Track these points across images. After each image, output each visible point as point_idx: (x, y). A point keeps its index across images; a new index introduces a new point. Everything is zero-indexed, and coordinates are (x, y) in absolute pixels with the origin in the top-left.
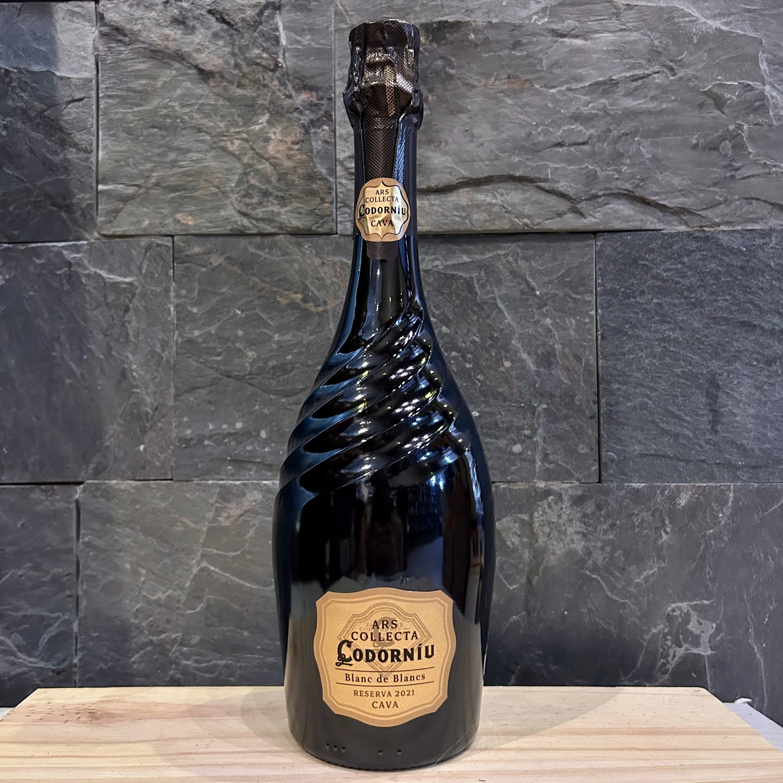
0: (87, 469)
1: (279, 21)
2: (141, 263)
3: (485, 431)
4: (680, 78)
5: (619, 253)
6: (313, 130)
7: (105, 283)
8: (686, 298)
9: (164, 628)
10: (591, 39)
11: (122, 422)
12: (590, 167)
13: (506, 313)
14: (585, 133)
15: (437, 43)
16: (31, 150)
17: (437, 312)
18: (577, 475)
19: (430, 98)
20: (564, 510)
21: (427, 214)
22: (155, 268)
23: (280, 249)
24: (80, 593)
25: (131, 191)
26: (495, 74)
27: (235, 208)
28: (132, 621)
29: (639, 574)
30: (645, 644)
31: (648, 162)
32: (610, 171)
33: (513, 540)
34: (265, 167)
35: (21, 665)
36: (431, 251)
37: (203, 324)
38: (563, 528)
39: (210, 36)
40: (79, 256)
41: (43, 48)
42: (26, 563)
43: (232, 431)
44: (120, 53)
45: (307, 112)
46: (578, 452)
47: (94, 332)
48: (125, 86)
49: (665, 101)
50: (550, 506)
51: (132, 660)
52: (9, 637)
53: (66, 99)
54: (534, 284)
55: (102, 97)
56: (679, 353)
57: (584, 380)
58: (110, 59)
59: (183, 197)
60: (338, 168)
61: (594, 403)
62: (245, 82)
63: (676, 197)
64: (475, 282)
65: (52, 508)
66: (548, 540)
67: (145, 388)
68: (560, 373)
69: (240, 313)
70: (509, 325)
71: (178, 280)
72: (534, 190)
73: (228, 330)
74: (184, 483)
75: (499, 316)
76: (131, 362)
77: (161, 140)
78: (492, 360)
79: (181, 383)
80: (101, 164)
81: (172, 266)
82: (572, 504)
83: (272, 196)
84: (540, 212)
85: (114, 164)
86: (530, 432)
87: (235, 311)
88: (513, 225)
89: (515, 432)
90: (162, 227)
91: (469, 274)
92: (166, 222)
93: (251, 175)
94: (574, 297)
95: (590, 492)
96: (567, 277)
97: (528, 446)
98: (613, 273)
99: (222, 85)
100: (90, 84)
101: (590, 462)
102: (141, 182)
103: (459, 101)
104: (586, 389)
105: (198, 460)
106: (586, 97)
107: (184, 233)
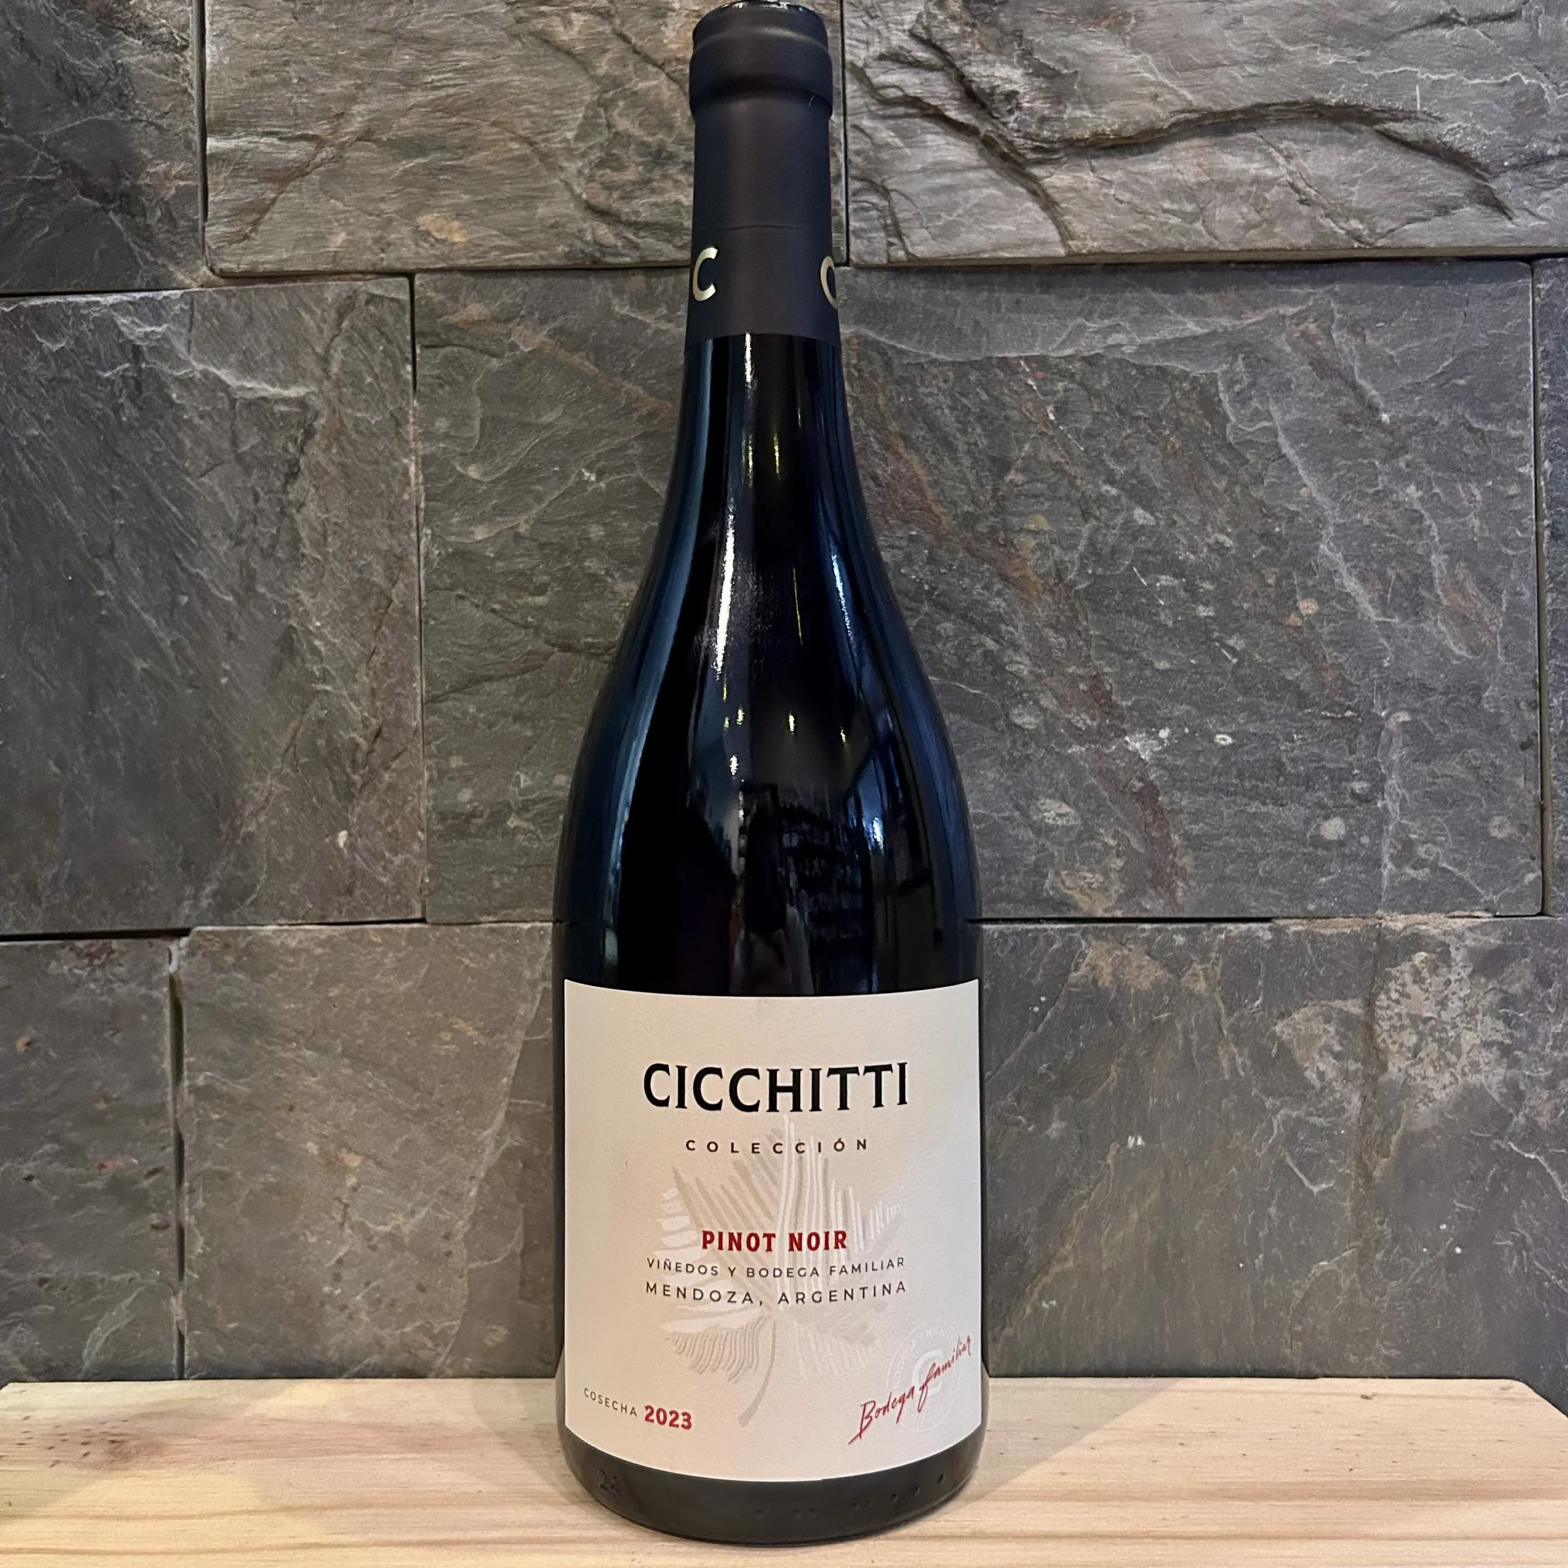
0: (196, 897)
2: (327, 352)
3: (1247, 785)
7: (233, 401)
9: (412, 1306)
11: (287, 770)
12: (1526, 82)
13: (1301, 472)
16: (23, 44)
17: (1120, 470)
18: (1488, 897)
20: (1454, 987)
21: (1093, 206)
22: (367, 361)
24: (189, 1220)
25: (295, 153)
27: (577, 198)
28: (326, 1289)
33: (1322, 1067)
34: (656, 84)
36: (1103, 306)
37: (495, 507)
38: (1451, 1033)
40: (159, 329)
42: (42, 1143)
46: (1488, 838)
47: (207, 534)
50: (1418, 978)
54: (1374, 393)
57: (1506, 648)
59: (434, 171)
60: (851, 88)
61: (1531, 706)
64: (1221, 388)
65: (104, 998)
66: (1412, 1065)
67: (345, 682)
68: (1443, 629)
69: (593, 478)
70: (1312, 501)
71: (428, 391)
72: (1375, 143)
73: (560, 523)
74: (457, 930)
75: (1286, 479)
76: (306, 612)
77: (373, 15)
78: (1269, 597)
79: (442, 665)
80: (212, 82)
81: (410, 356)
82: (1474, 972)
83: (675, 164)
84: (1392, 200)
85: (247, 82)
86: (1365, 785)
87: (581, 474)
88: (1323, 235)
89: (1328, 786)
90: (383, 251)
91: (1205, 366)
92: (393, 236)
93: (617, 106)
94: (1479, 430)
95: (1521, 938)
96: (1461, 378)
97: (1361, 822)
101: (1521, 861)
102: (322, 129)
104: (1509, 671)
105: (492, 868)
107: (441, 265)
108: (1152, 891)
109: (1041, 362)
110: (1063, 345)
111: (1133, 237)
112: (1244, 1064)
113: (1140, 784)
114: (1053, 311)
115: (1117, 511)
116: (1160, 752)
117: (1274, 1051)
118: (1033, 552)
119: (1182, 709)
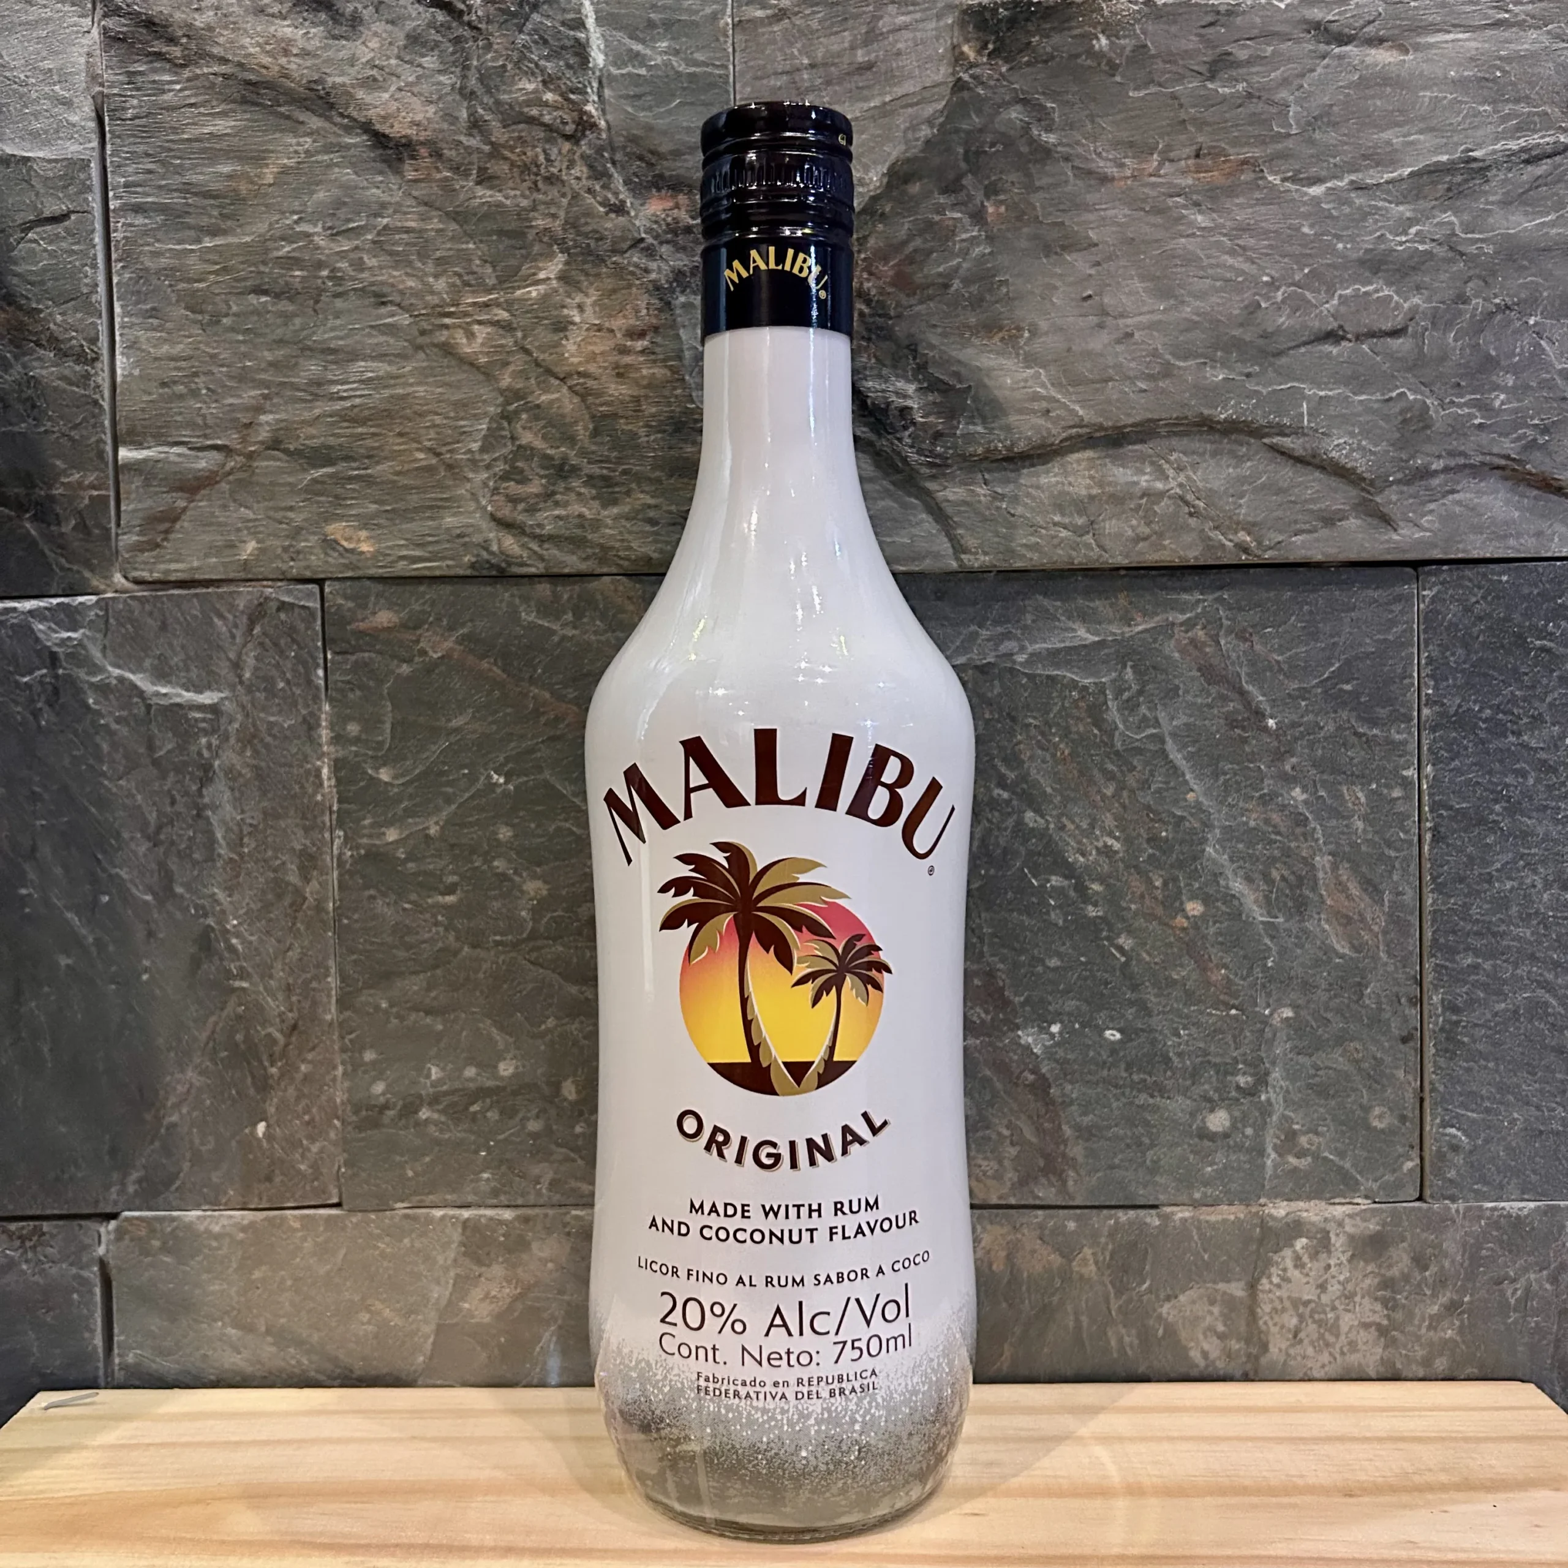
0: (123, 1184)
2: (239, 655)
3: (1136, 1078)
5: (1480, 619)
6: (682, 299)
7: (149, 707)
10: (1417, 48)
11: (207, 1064)
12: (1411, 397)
13: (1188, 777)
14: (1398, 306)
15: (1006, 60)
17: (1011, 775)
18: (1368, 1184)
19: (991, 210)
20: (1333, 1271)
21: (985, 520)
23: (603, 617)
25: (204, 463)
26: (1160, 146)
27: (484, 509)
31: (1559, 381)
32: (1462, 407)
33: (1206, 1347)
34: (558, 397)
36: (994, 614)
37: (405, 810)
38: (1330, 1315)
39: (401, 42)
40: (75, 635)
43: (490, 1083)
44: (160, 89)
45: (664, 249)
46: (1369, 1128)
47: (126, 835)
48: (178, 179)
50: (1298, 1263)
53: (20, 218)
54: (1260, 699)
55: (118, 210)
57: (1388, 946)
58: (134, 105)
59: (341, 480)
61: (1412, 1002)
62: (499, 168)
64: (1109, 697)
65: (37, 1278)
66: (1292, 1346)
67: (262, 978)
68: (1327, 927)
69: (502, 780)
70: (1198, 804)
71: (339, 697)
72: (1264, 455)
73: (472, 825)
74: (373, 1216)
75: (1172, 784)
76: (223, 912)
77: (279, 327)
78: (1156, 898)
79: (355, 961)
80: (122, 393)
81: (321, 662)
82: (1353, 1256)
83: (579, 477)
84: (1279, 513)
85: (157, 393)
86: (1250, 1079)
87: (489, 777)
88: (1209, 548)
89: (1214, 1079)
90: (293, 559)
91: (1096, 674)
92: (302, 544)
93: (520, 419)
94: (1364, 734)
95: (1399, 1224)
96: (1347, 682)
97: (1245, 1116)
98: (1463, 671)
99: (438, 176)
100: (82, 176)
101: (1400, 1150)
102: (231, 439)
103: (1066, 219)
104: (1391, 968)
105: (406, 1158)
106: (1401, 208)
107: (349, 574)
108: (1043, 1180)
110: (957, 652)
111: (1024, 551)
112: (1131, 1346)
113: (1031, 1077)
114: (946, 618)
115: (1009, 814)
116: (1052, 1046)
117: (1161, 1332)
119: (1071, 1004)
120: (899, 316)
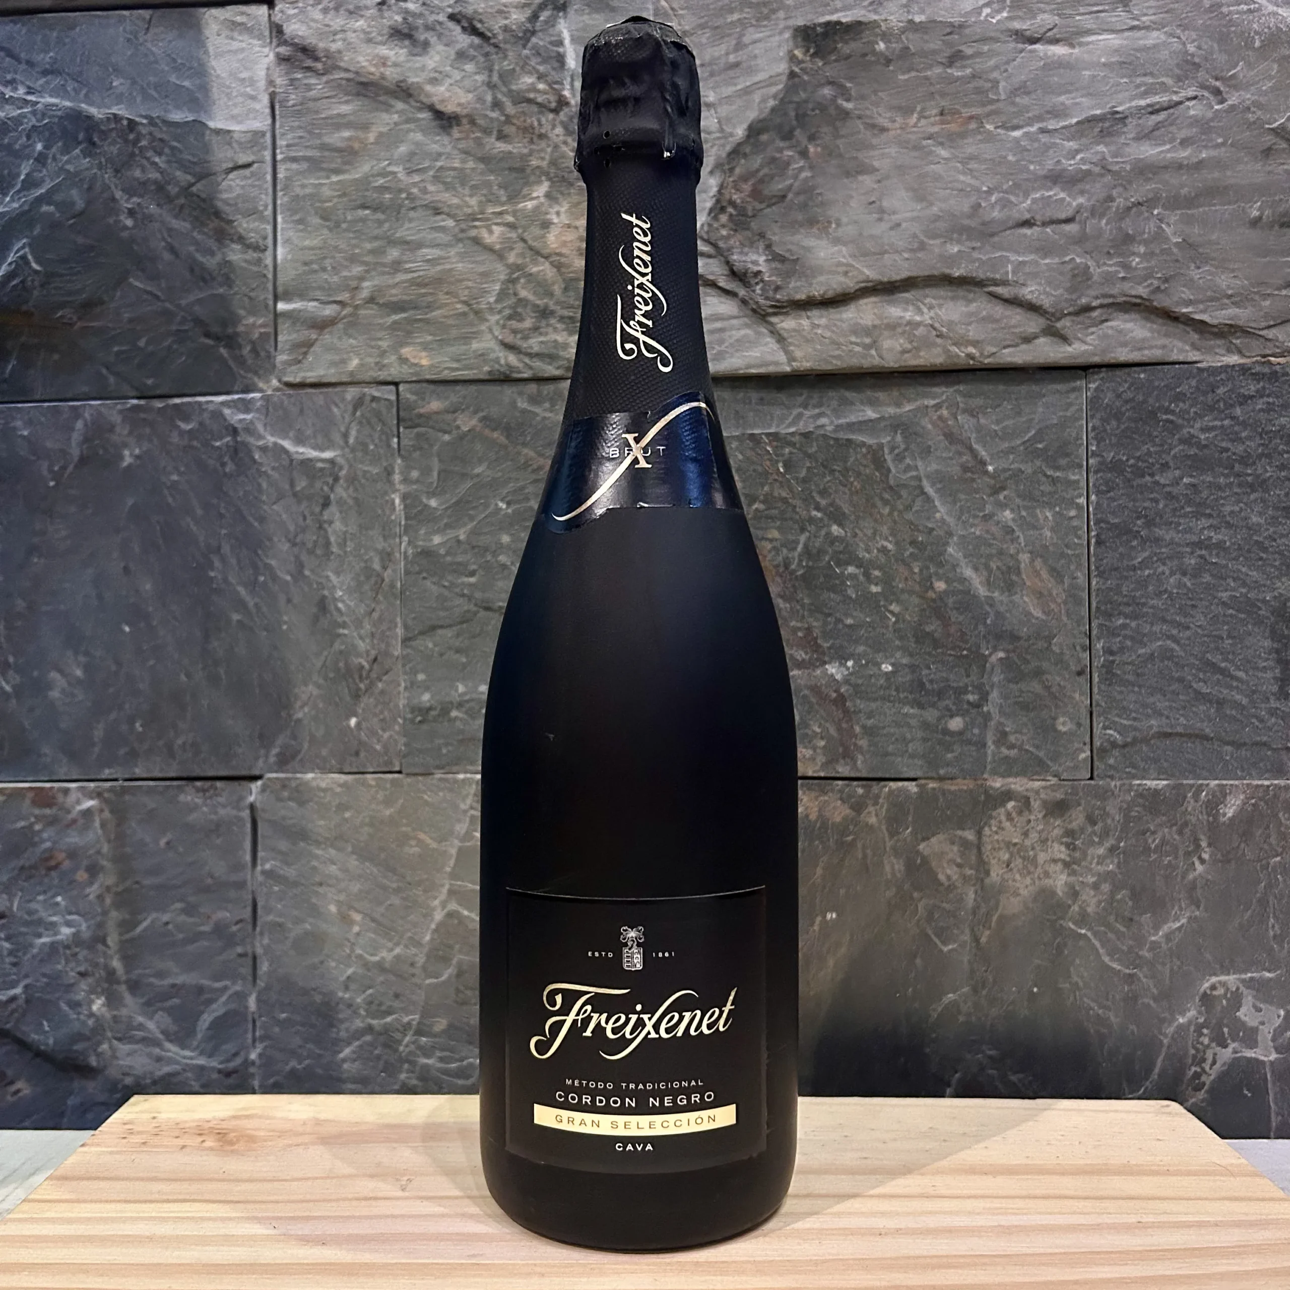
0: (267, 756)
1: (564, 29)
2: (348, 429)
3: (902, 696)
4: (1233, 107)
5: (1127, 402)
7: (292, 461)
8: (1238, 475)
9: (391, 1007)
10: (1081, 44)
11: (321, 681)
12: (1078, 260)
13: (937, 503)
14: (1069, 204)
15: (823, 58)
16: (172, 249)
17: (823, 502)
18: (1055, 768)
19: (812, 149)
20: (1032, 824)
21: (807, 341)
22: (371, 436)
24: (259, 951)
25: (329, 311)
26: (918, 109)
27: (496, 338)
28: (340, 994)
29: (1157, 928)
30: (1165, 1041)
31: (1175, 250)
32: (1111, 266)
33: (949, 872)
34: (543, 269)
35: (170, 1061)
36: (814, 401)
37: (446, 525)
38: (1031, 853)
39: (453, 57)
40: (249, 417)
41: (186, 83)
42: (173, 903)
44: (309, 87)
46: (1056, 730)
47: (275, 539)
48: (319, 142)
49: (1206, 147)
50: (1009, 817)
51: (342, 1055)
52: (151, 1018)
53: (225, 166)
54: (984, 453)
55: (283, 160)
56: (1226, 566)
57: (1067, 612)
58: (293, 99)
59: (411, 321)
61: (1084, 648)
62: (510, 130)
63: (1223, 307)
64: (886, 450)
65: (213, 817)
66: (1006, 872)
67: (356, 628)
68: (1027, 600)
69: (504, 506)
70: (943, 521)
71: (407, 454)
72: (985, 298)
73: (486, 534)
74: (420, 778)
75: (926, 507)
76: (334, 587)
77: (375, 229)
78: (915, 580)
79: (414, 619)
80: (280, 269)
81: (396, 433)
82: (1046, 814)
83: (555, 317)
84: (994, 335)
85: (301, 269)
86: (976, 697)
87: (497, 504)
89: (953, 697)
90: (380, 370)
91: (877, 438)
92: (386, 361)
93: (520, 282)
94: (1051, 476)
95: (1077, 794)
96: (1040, 442)
97: (973, 721)
98: (1116, 435)
99: (473, 136)
100: (262, 140)
101: (1076, 745)
102: (344, 296)
103: (860, 155)
104: (1070, 627)
105: (441, 741)
106: (1071, 143)
107: (414, 379)
108: (842, 761)
109: (775, 436)
110: (789, 426)
111: (832, 360)
112: (900, 871)
113: (834, 695)
114: (783, 404)
115: (822, 527)
116: (848, 675)
117: (919, 861)
118: (770, 551)
119: (861, 649)
120: (754, 216)
